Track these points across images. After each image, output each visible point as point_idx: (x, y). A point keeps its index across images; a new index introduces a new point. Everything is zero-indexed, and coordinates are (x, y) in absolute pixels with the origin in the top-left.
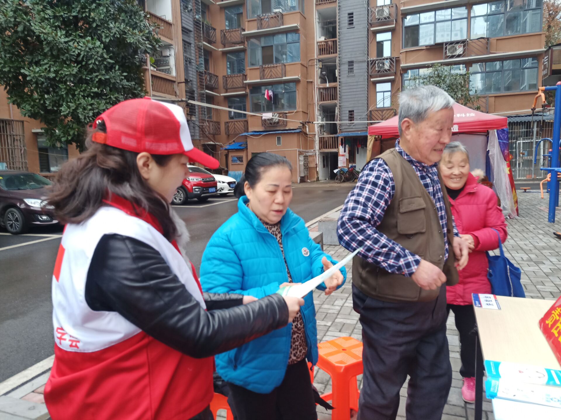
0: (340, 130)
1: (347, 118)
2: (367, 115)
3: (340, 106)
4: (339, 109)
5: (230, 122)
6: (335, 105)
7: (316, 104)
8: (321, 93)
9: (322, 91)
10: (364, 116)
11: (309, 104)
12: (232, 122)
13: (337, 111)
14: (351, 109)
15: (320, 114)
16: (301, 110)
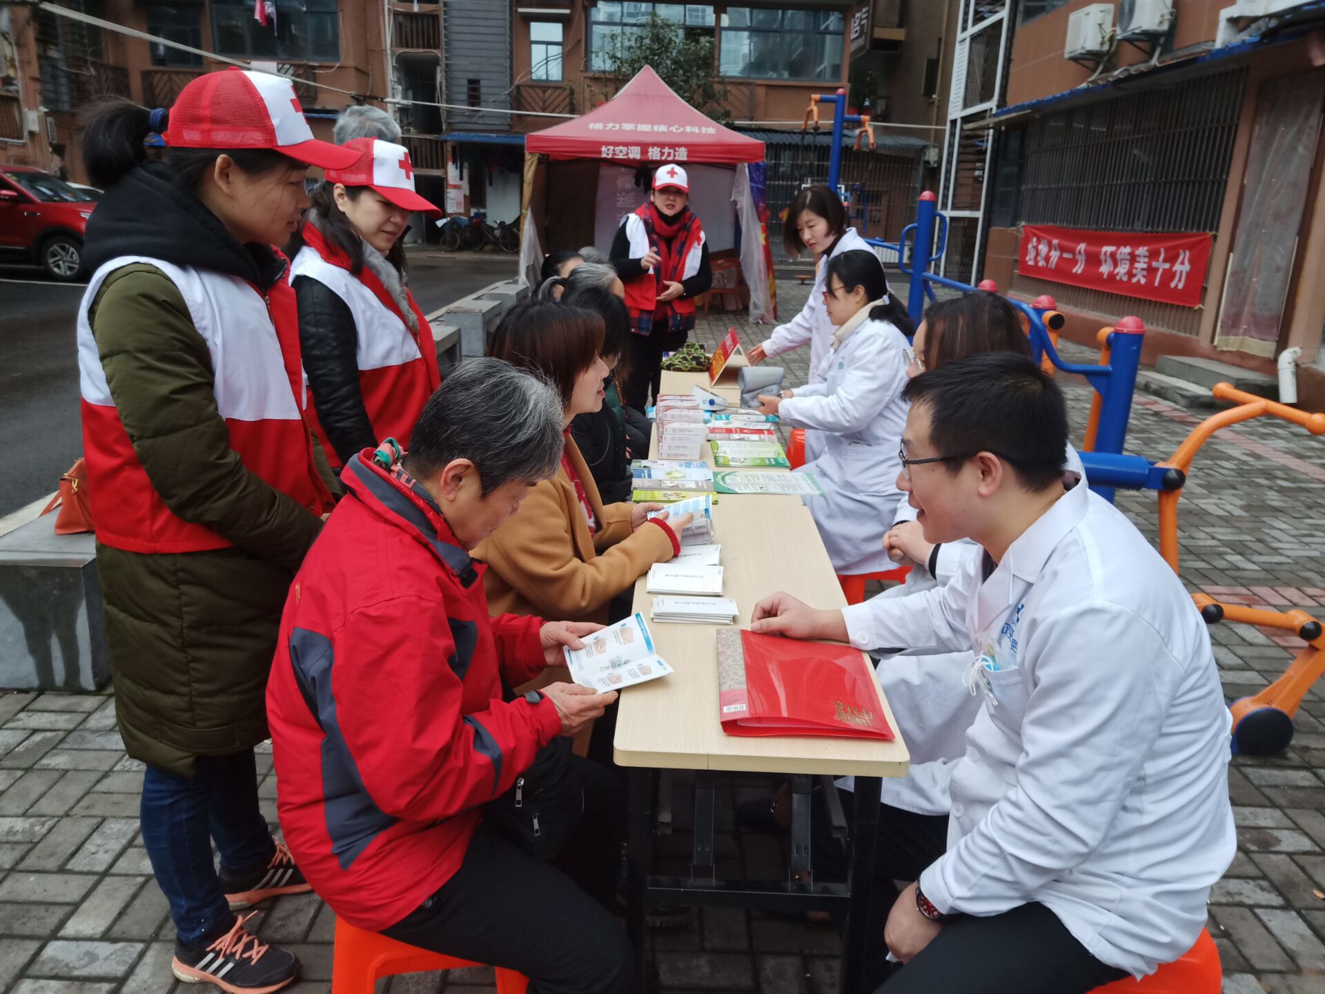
0: (449, 124)
1: (465, 97)
2: (510, 94)
3: (447, 65)
4: (446, 72)
5: (156, 72)
6: (435, 62)
7: (389, 51)
8: (400, 24)
9: (401, 19)
10: (502, 98)
11: (371, 52)
12: (163, 73)
13: (440, 76)
14: (472, 76)
15: (399, 79)
16: (350, 63)
